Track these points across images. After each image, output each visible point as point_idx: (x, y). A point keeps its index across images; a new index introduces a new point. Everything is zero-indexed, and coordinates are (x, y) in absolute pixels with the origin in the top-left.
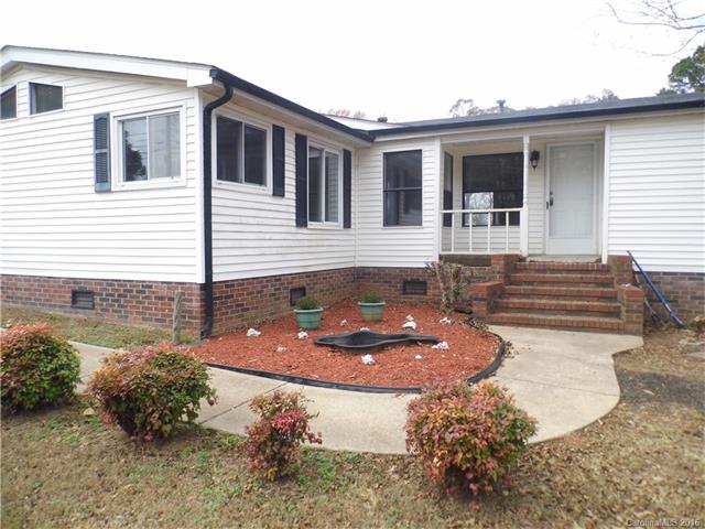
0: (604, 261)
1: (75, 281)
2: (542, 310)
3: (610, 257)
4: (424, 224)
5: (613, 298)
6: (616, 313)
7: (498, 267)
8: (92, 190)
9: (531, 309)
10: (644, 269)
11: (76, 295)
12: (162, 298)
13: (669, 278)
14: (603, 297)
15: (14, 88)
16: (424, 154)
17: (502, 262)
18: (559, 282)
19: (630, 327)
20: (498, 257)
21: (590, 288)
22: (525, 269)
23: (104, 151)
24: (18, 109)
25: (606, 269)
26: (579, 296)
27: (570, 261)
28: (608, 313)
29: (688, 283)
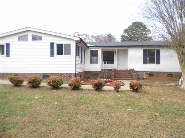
0: (129, 70)
1: (44, 74)
2: (122, 77)
3: (130, 69)
4: (98, 63)
5: (131, 75)
6: (133, 77)
7: (113, 71)
8: (50, 56)
9: (120, 77)
10: (136, 71)
11: (43, 76)
12: (66, 76)
13: (138, 72)
14: (130, 75)
15: (27, 35)
16: (98, 51)
17: (114, 70)
18: (123, 73)
19: (135, 79)
20: (113, 69)
21: (128, 74)
22: (117, 71)
23: (53, 49)
24: (28, 39)
25: (129, 71)
26: (127, 75)
27: (123, 70)
28: (132, 77)
29: (140, 73)
